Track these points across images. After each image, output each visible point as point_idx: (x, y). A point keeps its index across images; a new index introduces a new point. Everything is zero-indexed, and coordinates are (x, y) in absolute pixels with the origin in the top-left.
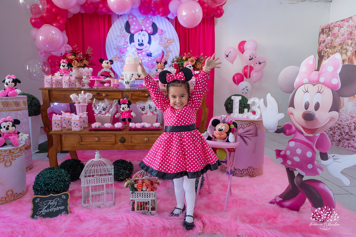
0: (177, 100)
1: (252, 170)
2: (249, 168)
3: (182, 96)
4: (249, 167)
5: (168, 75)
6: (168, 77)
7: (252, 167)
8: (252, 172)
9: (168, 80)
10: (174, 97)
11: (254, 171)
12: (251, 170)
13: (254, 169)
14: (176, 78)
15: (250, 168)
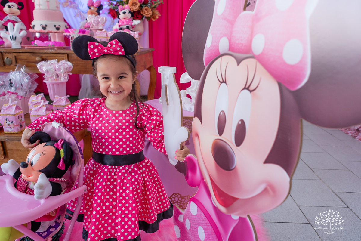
0: (112, 84)
1: (180, 199)
2: (173, 196)
3: (122, 77)
4: (173, 194)
5: (90, 44)
6: (91, 49)
7: (179, 194)
8: (179, 202)
9: (91, 54)
10: (107, 78)
11: (183, 200)
12: (177, 199)
13: (182, 198)
14: (108, 50)
15: (176, 196)
